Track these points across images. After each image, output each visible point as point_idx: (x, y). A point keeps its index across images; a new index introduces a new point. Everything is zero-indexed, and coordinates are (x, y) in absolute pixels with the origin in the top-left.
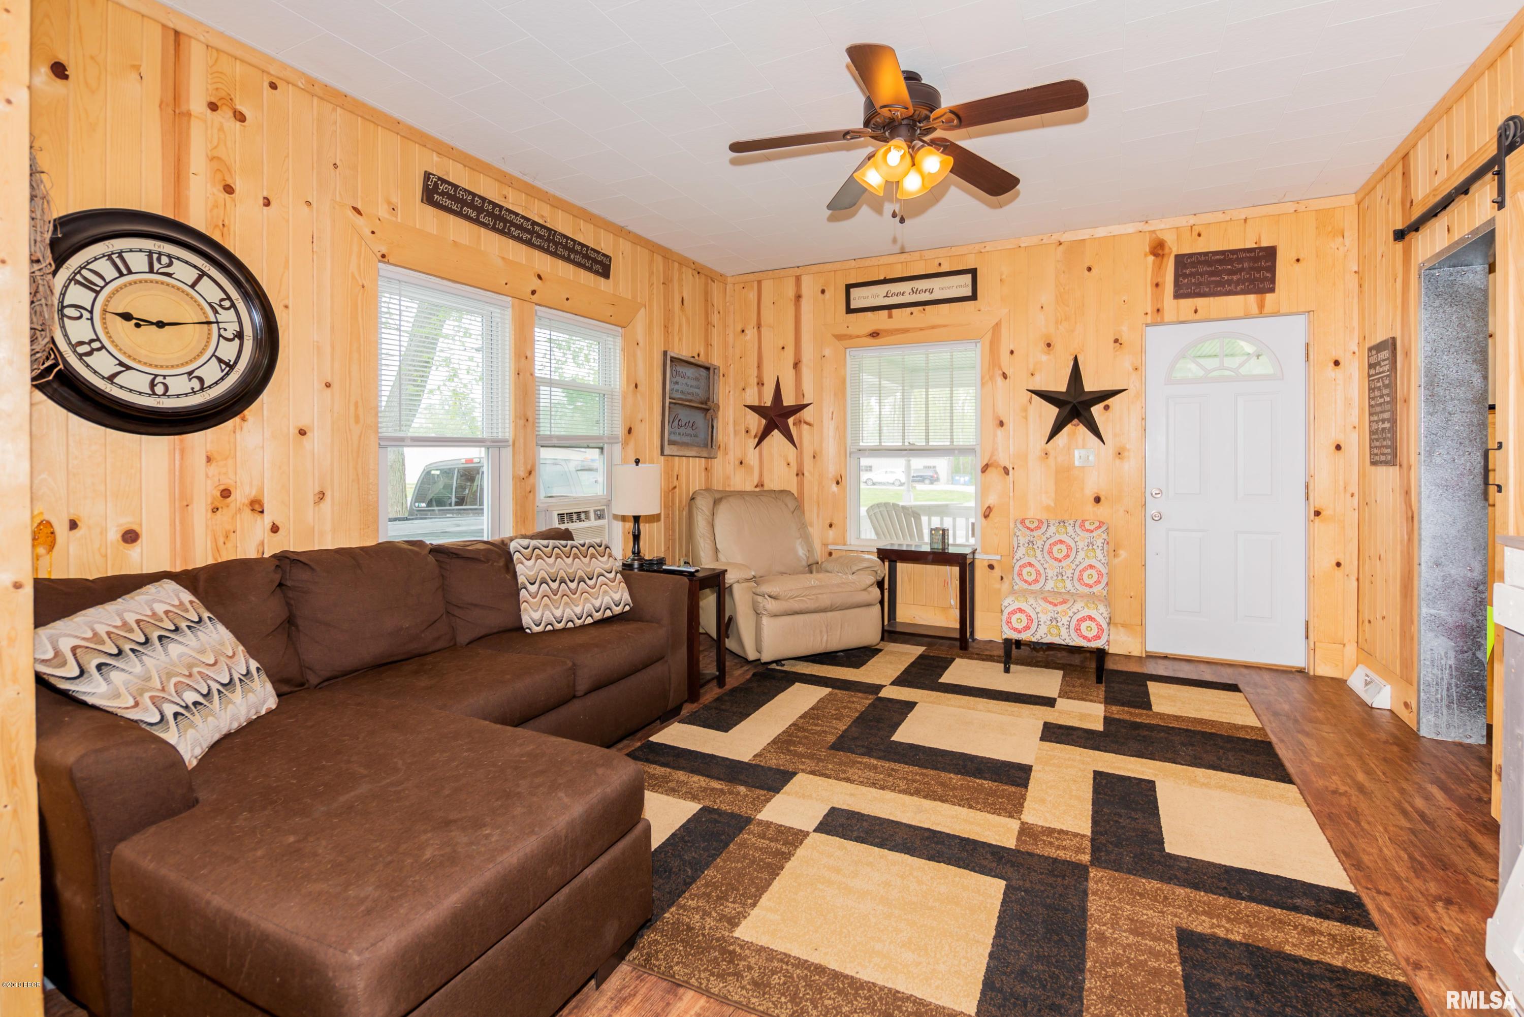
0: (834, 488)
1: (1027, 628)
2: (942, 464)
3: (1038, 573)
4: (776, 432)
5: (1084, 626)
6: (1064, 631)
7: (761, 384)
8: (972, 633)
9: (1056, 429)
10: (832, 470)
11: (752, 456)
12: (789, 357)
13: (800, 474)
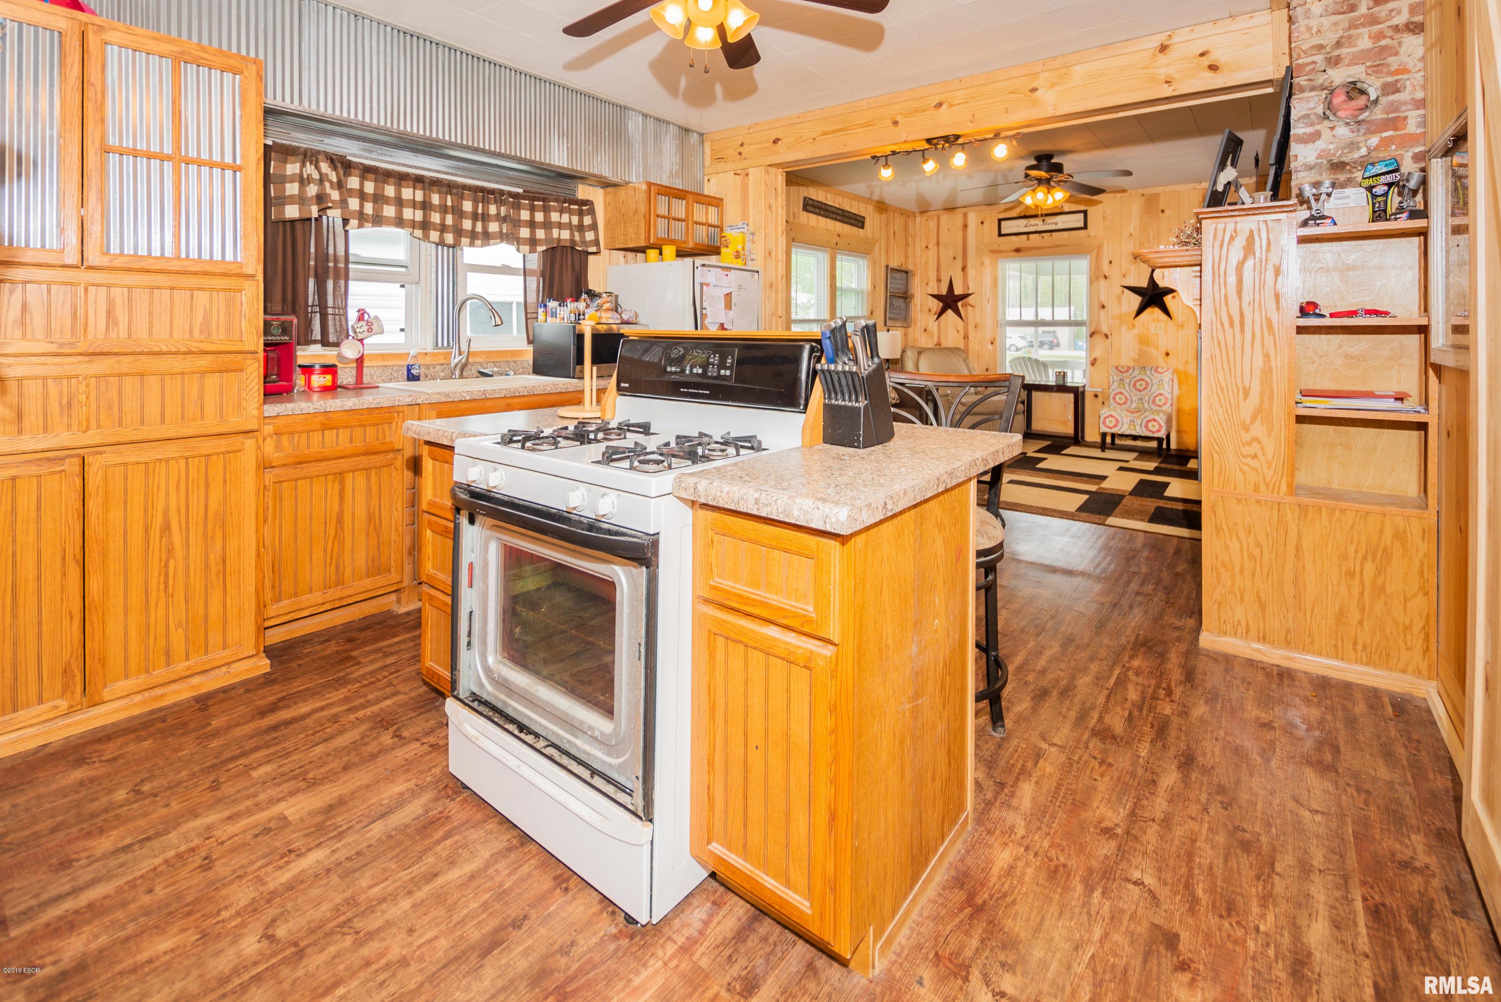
0: (990, 346)
1: (1116, 426)
2: (1063, 333)
3: (1126, 398)
4: (950, 312)
5: (1150, 425)
6: (1138, 428)
7: (939, 280)
8: (1083, 437)
9: (1140, 311)
10: (988, 336)
11: (932, 324)
12: (959, 264)
13: (966, 337)
